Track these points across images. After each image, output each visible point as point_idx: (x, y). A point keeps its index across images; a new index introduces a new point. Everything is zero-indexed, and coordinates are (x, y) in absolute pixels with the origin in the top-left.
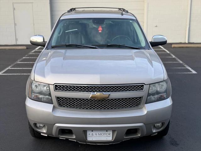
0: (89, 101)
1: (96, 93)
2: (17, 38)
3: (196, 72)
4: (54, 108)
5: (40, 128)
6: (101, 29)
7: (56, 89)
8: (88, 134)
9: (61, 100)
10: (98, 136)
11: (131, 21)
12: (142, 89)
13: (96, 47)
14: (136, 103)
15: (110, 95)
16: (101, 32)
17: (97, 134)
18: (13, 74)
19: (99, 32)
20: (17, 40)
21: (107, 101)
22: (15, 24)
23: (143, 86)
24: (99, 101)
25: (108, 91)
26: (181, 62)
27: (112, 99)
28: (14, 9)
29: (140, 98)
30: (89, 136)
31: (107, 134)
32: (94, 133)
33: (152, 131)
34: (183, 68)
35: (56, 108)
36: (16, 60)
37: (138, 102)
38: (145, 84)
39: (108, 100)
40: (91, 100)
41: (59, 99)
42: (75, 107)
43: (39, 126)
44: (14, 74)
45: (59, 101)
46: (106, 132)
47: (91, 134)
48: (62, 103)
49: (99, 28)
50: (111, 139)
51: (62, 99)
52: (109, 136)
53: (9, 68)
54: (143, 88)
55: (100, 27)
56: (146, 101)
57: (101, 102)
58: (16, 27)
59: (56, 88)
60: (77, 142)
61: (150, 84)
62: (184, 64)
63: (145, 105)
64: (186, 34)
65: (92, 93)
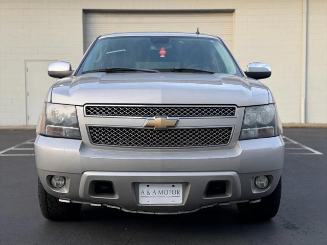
0: (143, 132)
1: (154, 118)
2: (29, 114)
3: (321, 152)
4: (83, 146)
5: (59, 187)
6: (164, 51)
7: (88, 113)
8: (140, 191)
9: (94, 131)
10: (157, 195)
11: (212, 41)
12: (233, 114)
13: (156, 71)
14: (223, 138)
15: (178, 121)
16: (164, 56)
17: (157, 192)
18: (18, 155)
19: (161, 56)
20: (28, 118)
21: (173, 132)
22: (27, 94)
23: (234, 108)
24: (161, 132)
25: (176, 116)
26: (296, 143)
27: (182, 130)
28: (27, 70)
29: (230, 129)
30: (143, 195)
31: (174, 192)
32: (151, 189)
33: (251, 190)
34: (299, 149)
35: (86, 146)
36: (26, 140)
37: (226, 136)
38: (238, 107)
39: (176, 130)
40: (146, 130)
41: (92, 129)
42: (118, 143)
43: (57, 183)
44: (20, 155)
45: (91, 133)
46: (172, 189)
47: (146, 192)
48: (98, 137)
49: (159, 51)
50: (181, 202)
51: (98, 129)
52: (176, 195)
53: (13, 148)
54: (235, 112)
55: (163, 48)
56: (240, 135)
57: (164, 134)
58: (28, 98)
59: (86, 111)
60: (120, 209)
61: (245, 107)
62: (301, 145)
63: (238, 141)
64: (301, 109)
65: (147, 118)
